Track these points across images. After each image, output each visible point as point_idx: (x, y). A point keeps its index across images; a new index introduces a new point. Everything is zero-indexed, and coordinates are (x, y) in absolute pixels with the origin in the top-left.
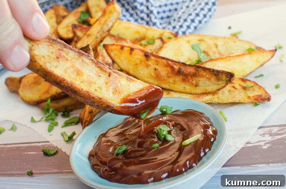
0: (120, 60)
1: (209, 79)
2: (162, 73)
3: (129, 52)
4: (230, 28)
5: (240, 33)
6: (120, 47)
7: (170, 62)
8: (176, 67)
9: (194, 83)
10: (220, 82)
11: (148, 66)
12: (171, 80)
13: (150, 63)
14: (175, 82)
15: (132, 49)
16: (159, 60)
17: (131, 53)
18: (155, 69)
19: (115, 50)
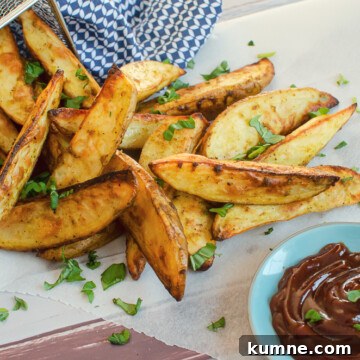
0: (176, 179)
1: (304, 186)
2: (238, 187)
3: (190, 169)
4: (251, 44)
5: (272, 54)
6: (176, 165)
7: (251, 174)
8: (260, 179)
9: (283, 192)
10: (319, 187)
11: (217, 182)
12: (250, 193)
13: (220, 178)
14: (256, 195)
15: (195, 165)
16: (236, 173)
17: (193, 170)
18: (229, 184)
19: (170, 169)
